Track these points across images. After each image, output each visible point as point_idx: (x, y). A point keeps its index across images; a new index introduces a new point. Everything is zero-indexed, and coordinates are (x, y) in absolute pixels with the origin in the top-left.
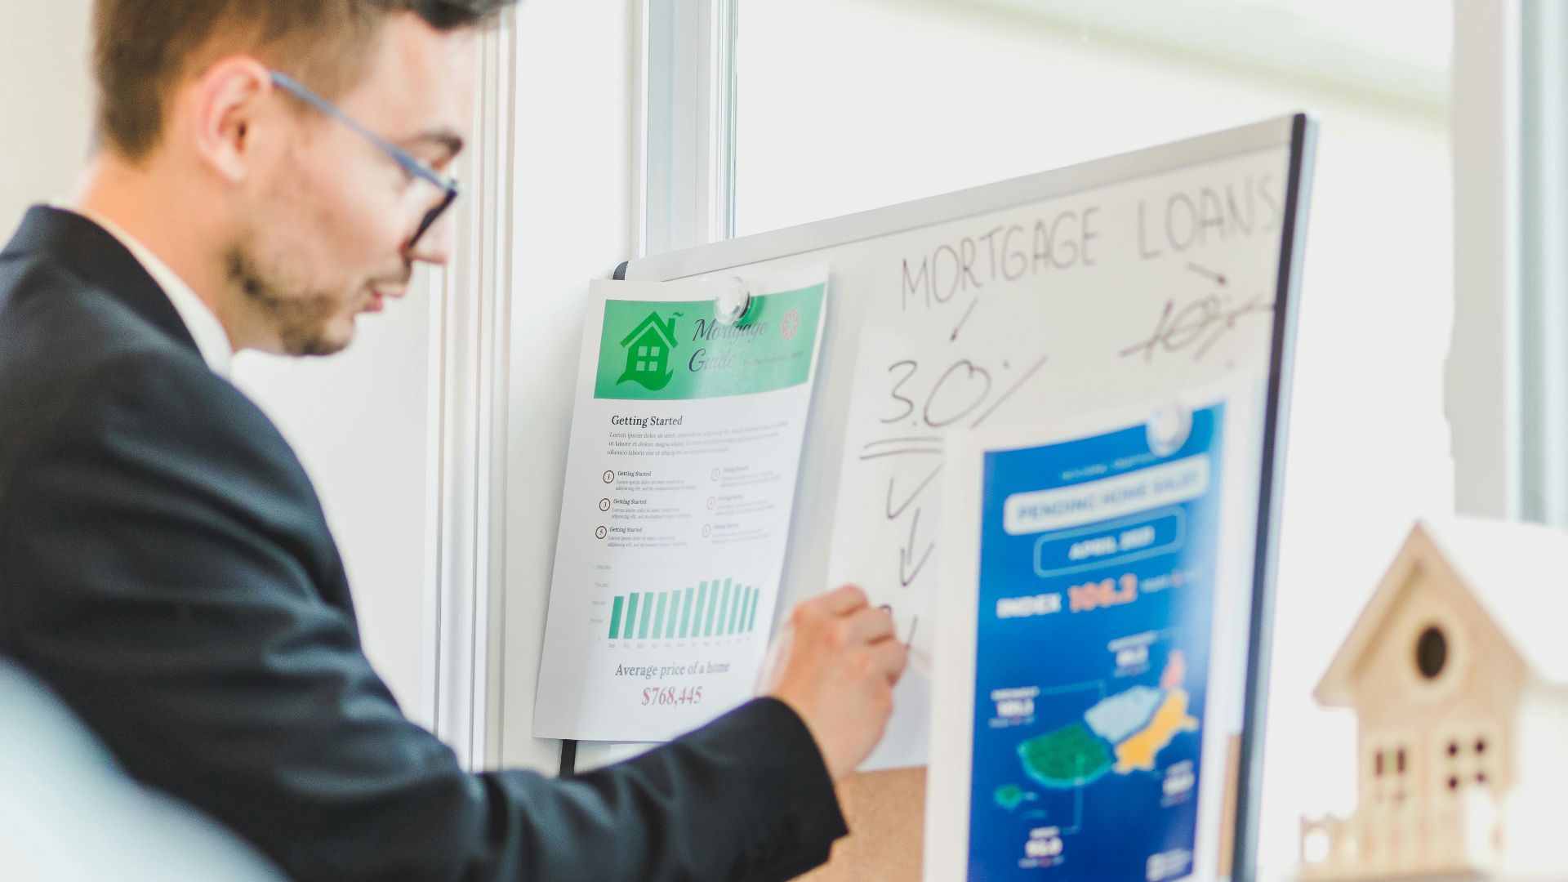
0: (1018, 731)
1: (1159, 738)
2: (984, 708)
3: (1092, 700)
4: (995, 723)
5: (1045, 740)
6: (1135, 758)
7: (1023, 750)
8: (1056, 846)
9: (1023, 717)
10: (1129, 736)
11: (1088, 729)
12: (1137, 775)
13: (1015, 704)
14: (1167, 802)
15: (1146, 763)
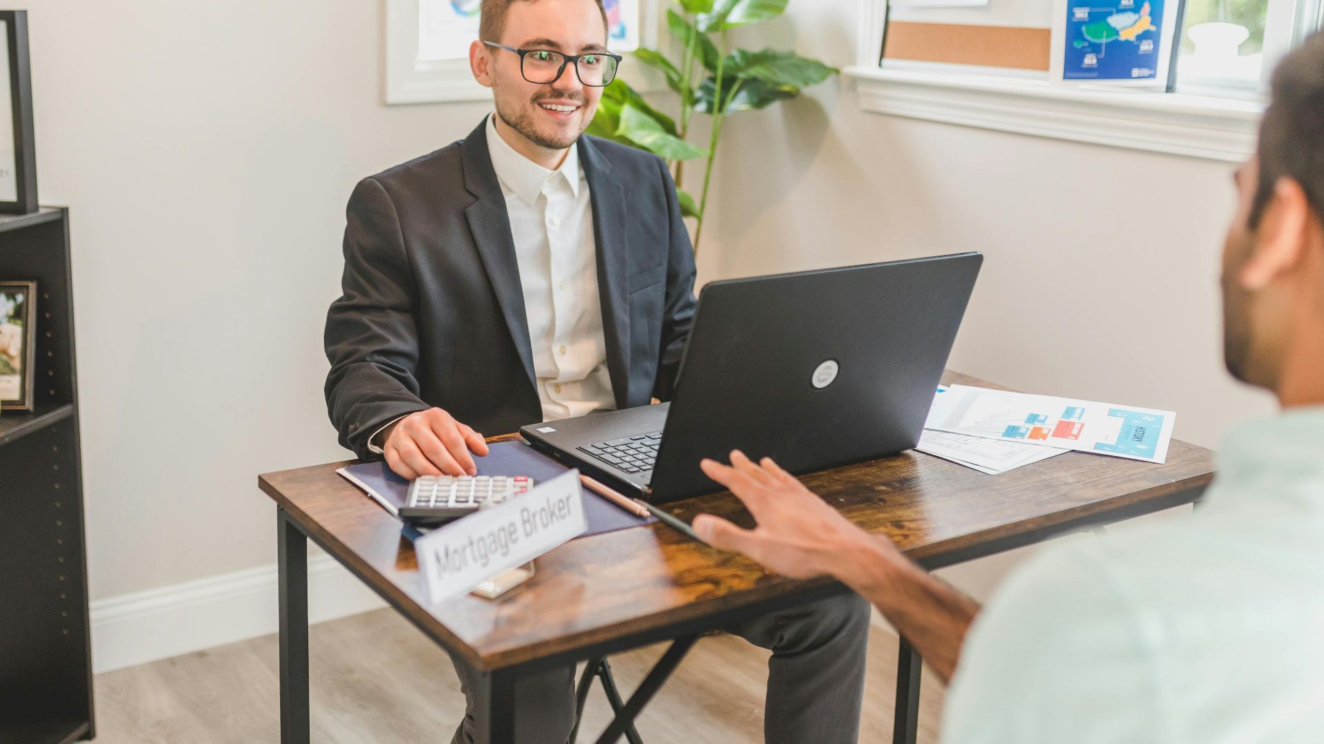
0: (1081, 23)
1: (1138, 30)
2: (1070, 14)
3: (1110, 14)
4: (1074, 20)
5: (1092, 27)
6: (1128, 35)
7: (1084, 29)
8: (1095, 61)
9: (1084, 19)
10: (1125, 28)
11: (1108, 25)
12: (1127, 42)
13: (1081, 13)
14: (1140, 53)
15: (1132, 38)
